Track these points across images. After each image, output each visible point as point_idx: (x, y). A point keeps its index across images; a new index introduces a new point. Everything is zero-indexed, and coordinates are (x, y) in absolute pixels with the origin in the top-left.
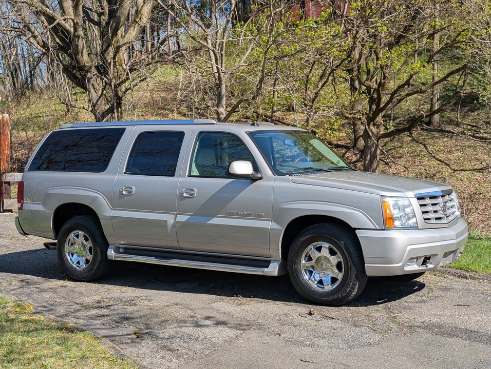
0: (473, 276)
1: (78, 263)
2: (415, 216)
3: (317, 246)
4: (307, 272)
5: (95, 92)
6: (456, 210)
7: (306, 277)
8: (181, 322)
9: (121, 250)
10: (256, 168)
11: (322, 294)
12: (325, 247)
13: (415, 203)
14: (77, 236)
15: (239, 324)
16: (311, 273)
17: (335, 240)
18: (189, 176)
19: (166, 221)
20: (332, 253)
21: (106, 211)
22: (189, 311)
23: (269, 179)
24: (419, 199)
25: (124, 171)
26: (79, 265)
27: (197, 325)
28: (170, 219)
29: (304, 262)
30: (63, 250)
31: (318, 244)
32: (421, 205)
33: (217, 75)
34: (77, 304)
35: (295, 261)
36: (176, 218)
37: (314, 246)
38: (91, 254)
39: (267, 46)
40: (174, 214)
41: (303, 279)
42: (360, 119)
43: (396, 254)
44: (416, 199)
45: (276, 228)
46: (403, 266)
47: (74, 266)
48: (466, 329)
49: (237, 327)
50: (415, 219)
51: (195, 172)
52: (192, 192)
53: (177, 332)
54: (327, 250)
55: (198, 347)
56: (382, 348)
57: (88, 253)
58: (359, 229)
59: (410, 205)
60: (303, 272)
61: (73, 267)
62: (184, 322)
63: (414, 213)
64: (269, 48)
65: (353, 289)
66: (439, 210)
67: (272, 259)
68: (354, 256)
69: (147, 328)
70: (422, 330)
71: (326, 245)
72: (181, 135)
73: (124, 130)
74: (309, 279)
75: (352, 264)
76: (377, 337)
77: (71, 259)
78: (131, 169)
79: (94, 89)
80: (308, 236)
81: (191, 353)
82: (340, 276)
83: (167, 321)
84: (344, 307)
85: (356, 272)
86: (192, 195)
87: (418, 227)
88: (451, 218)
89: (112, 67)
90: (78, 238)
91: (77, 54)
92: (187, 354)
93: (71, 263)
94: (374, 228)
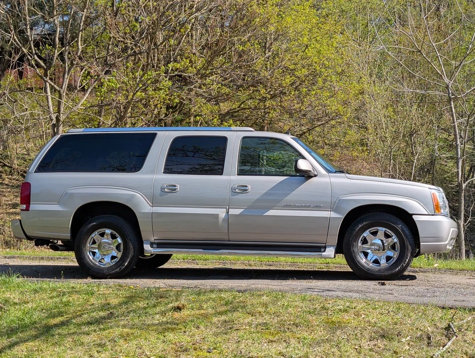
11: (380, 271)
14: (103, 235)
16: (367, 254)
17: (392, 225)
18: (238, 175)
19: (218, 214)
20: (387, 236)
23: (323, 176)
28: (221, 213)
29: (360, 245)
31: (374, 229)
35: (353, 244)
36: (227, 212)
37: (370, 231)
38: (119, 251)
40: (226, 208)
41: (360, 260)
43: (444, 234)
46: (448, 244)
47: (97, 264)
52: (245, 188)
54: (383, 234)
57: (115, 250)
58: (415, 214)
60: (360, 254)
67: (328, 244)
71: (382, 230)
72: (223, 139)
74: (366, 259)
75: (408, 243)
78: (169, 169)
80: (366, 223)
82: (396, 255)
94: (427, 213)
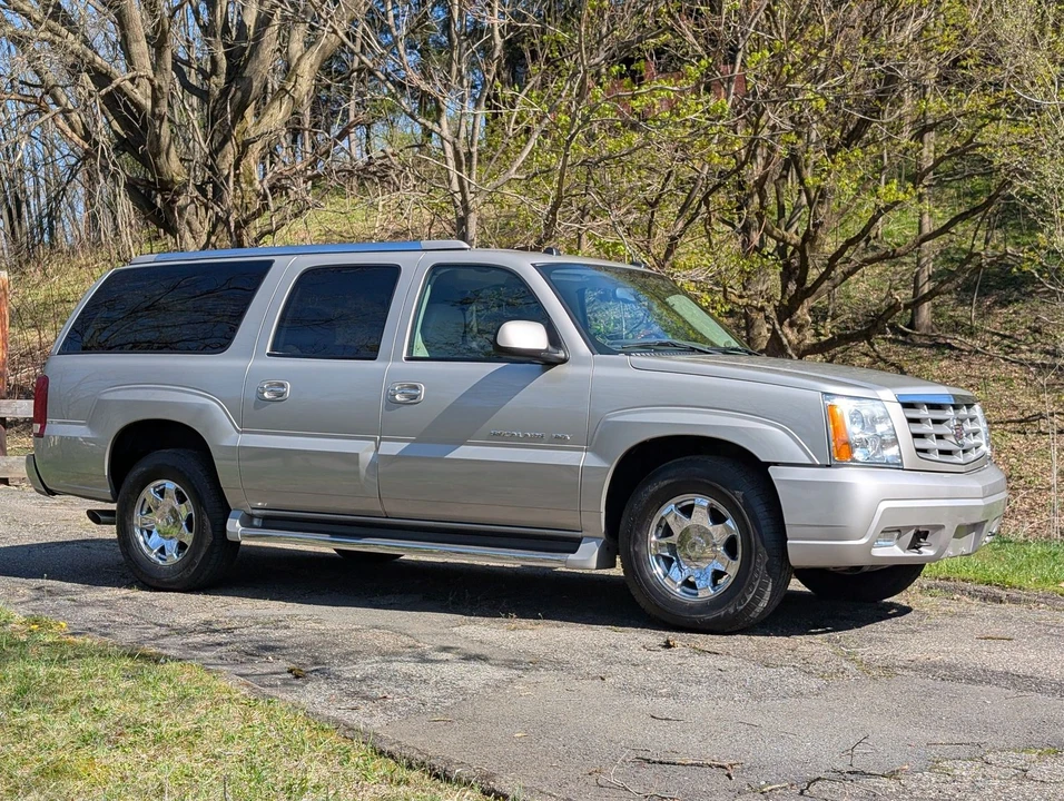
0: (1015, 595)
1: (162, 550)
2: (896, 441)
3: (684, 504)
4: (661, 560)
5: (194, 238)
6: (984, 442)
7: (658, 570)
8: (388, 655)
9: (256, 522)
10: (554, 338)
11: (691, 608)
12: (703, 507)
13: (898, 415)
14: (162, 493)
15: (515, 661)
16: (668, 562)
17: (724, 490)
18: (407, 359)
19: (357, 454)
20: (717, 518)
21: (226, 435)
22: (405, 639)
23: (581, 361)
24: (906, 406)
25: (268, 351)
26: (163, 556)
27: (423, 659)
28: (365, 450)
29: (654, 538)
30: (128, 523)
31: (686, 499)
32: (911, 420)
33: (459, 197)
34: (161, 625)
35: (635, 536)
36: (377, 449)
37: (676, 505)
38: (190, 530)
39: (570, 129)
41: (653, 576)
42: (762, 309)
43: (855, 519)
44: (899, 405)
45: (595, 466)
46: (870, 546)
47: (153, 556)
48: (1007, 673)
49: (511, 664)
50: (896, 447)
51: (421, 351)
52: (413, 392)
53: (381, 670)
54: (705, 511)
55: (428, 694)
56: (826, 700)
57: (184, 527)
58: (776, 464)
59: (887, 416)
60: (652, 559)
61: (149, 559)
62: (396, 654)
63: (895, 435)
64: (575, 134)
65: (760, 594)
66: (948, 435)
67: (584, 534)
68: (763, 523)
69: (316, 664)
70: (912, 673)
71: (702, 502)
72: (392, 273)
73: (270, 263)
74: (665, 575)
75: (758, 539)
76: (814, 683)
77: (145, 543)
78: (282, 347)
79: (191, 231)
80: (666, 482)
81: (414, 704)
82: (732, 568)
83: (359, 652)
84: (739, 636)
85: (767, 559)
86: (415, 397)
87: (902, 464)
88: (973, 455)
89: (231, 184)
90: (162, 496)
91: (157, 154)
92: (405, 705)
93: (146, 551)
94: (810, 462)
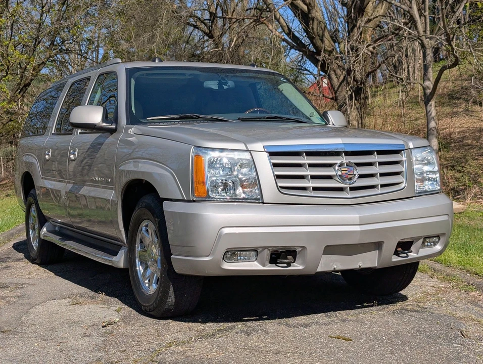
9: (56, 229)
13: (264, 163)
17: (152, 217)
18: (80, 133)
19: (61, 192)
21: (39, 180)
23: (120, 130)
24: (272, 154)
25: (53, 132)
28: (62, 189)
30: (28, 226)
32: (277, 165)
40: (66, 182)
44: (267, 154)
45: (114, 200)
47: (33, 245)
58: (167, 199)
59: (252, 164)
63: (257, 177)
66: (334, 176)
73: (66, 83)
79: (336, 74)
86: (75, 156)
87: (261, 199)
93: (32, 242)
